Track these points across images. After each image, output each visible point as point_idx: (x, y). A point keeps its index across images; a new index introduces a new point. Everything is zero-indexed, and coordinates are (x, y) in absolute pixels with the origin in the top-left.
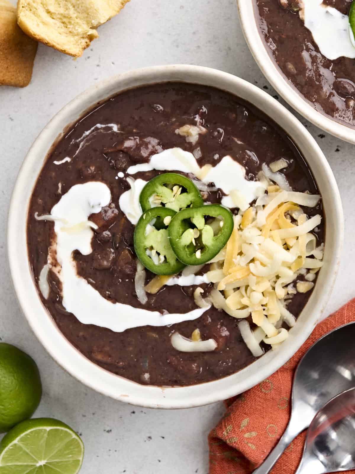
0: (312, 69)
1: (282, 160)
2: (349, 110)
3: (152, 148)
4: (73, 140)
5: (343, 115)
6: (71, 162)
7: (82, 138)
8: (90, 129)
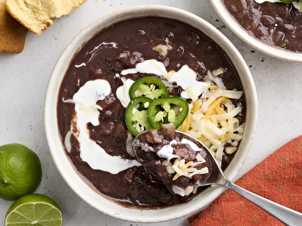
0: (247, 9)
1: (220, 69)
2: (270, 35)
3: (138, 59)
4: (87, 52)
5: (267, 39)
6: (86, 66)
7: (93, 51)
8: (98, 46)
